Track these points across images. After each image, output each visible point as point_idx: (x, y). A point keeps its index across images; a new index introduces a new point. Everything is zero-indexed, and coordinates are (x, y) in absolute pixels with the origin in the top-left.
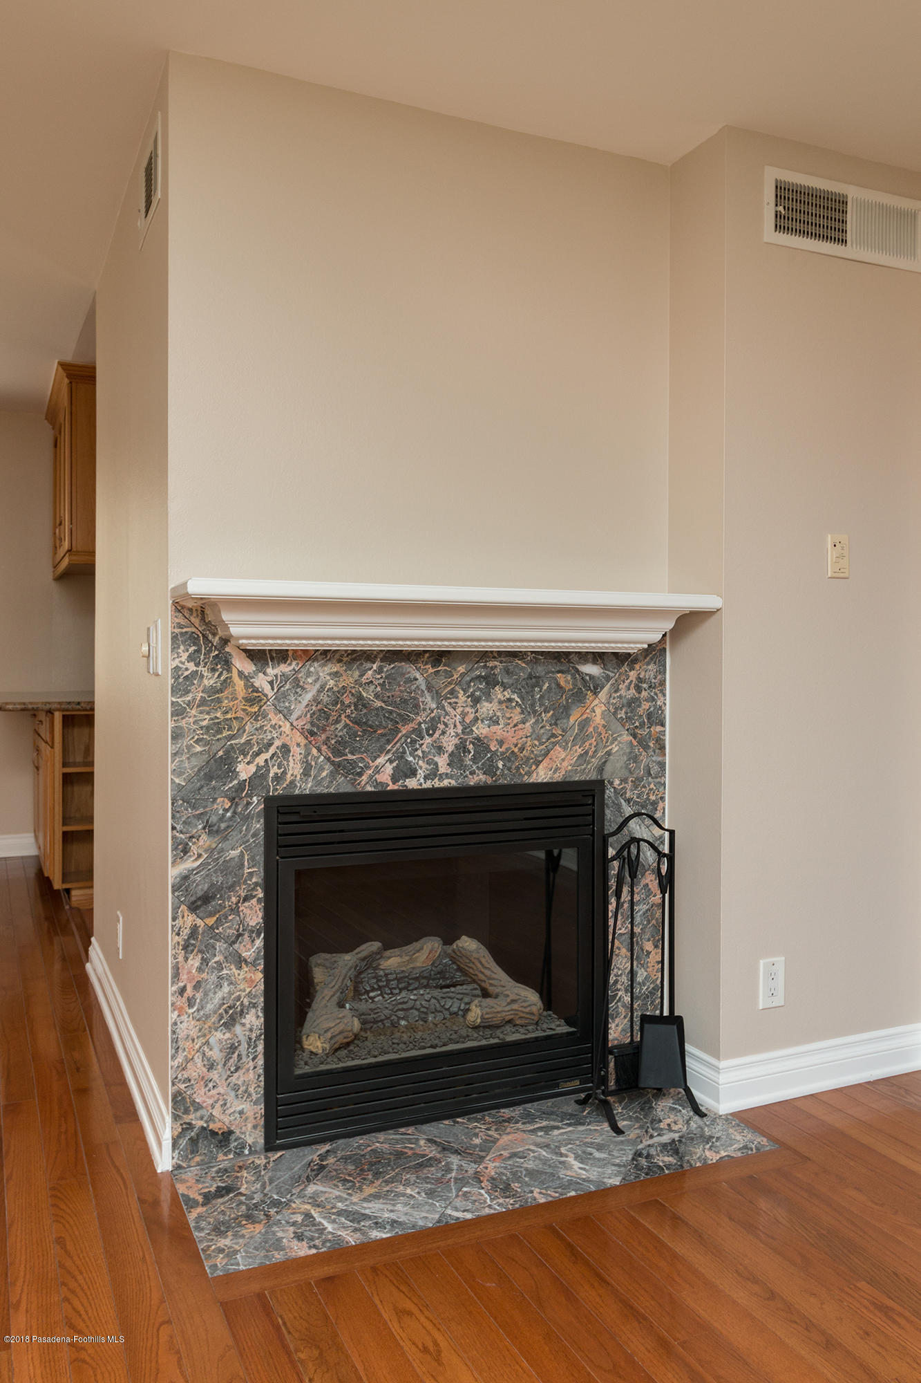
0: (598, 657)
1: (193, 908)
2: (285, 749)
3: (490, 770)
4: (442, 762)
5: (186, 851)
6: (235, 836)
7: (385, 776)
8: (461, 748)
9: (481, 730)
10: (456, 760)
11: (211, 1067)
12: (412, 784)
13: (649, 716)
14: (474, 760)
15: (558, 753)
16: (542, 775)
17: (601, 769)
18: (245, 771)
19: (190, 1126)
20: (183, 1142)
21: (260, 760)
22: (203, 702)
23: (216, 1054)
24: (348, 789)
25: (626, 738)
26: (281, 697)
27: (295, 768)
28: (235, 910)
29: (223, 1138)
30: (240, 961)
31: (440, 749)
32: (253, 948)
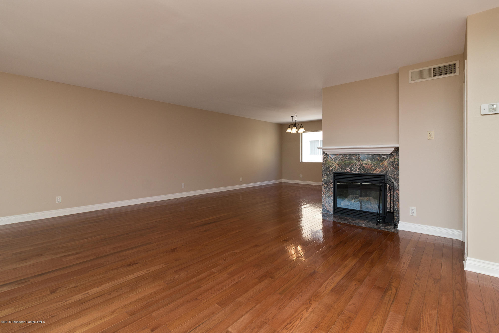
0: (385, 155)
1: (325, 184)
2: (335, 166)
3: (365, 171)
4: (357, 169)
5: (324, 177)
6: (329, 176)
7: (349, 170)
8: (360, 168)
9: (364, 165)
10: (360, 169)
11: (327, 202)
12: (353, 172)
13: (397, 164)
14: (363, 169)
15: (378, 169)
16: (375, 172)
17: (386, 172)
18: (331, 169)
19: (324, 208)
20: (324, 210)
21: (332, 167)
22: (326, 160)
23: (327, 201)
24: (344, 172)
25: (392, 168)
26: (335, 160)
27: (336, 169)
28: (329, 185)
29: (328, 211)
30: (330, 191)
31: (357, 168)
32: (331, 190)
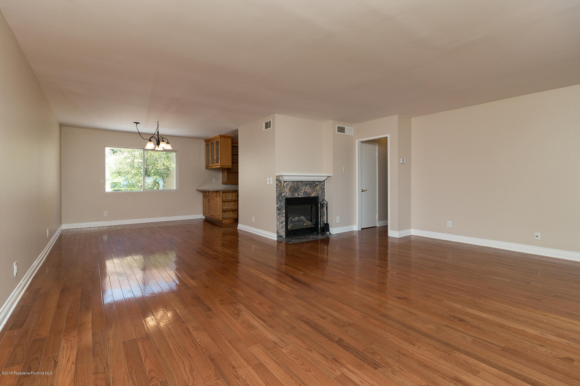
0: (318, 182)
1: (278, 210)
2: (287, 192)
3: (307, 195)
4: (302, 194)
5: (278, 204)
6: (282, 202)
7: (296, 196)
8: (304, 192)
9: (306, 190)
10: (303, 194)
11: (280, 228)
12: (299, 196)
13: (323, 189)
14: (305, 194)
15: (314, 193)
16: (312, 196)
17: (318, 195)
18: (283, 195)
19: (278, 235)
20: (278, 237)
21: (284, 194)
22: (279, 187)
23: (281, 227)
24: (293, 197)
25: (321, 191)
26: (286, 186)
27: (288, 195)
28: (282, 211)
29: (281, 236)
30: (283, 216)
31: (302, 192)
32: (284, 215)
